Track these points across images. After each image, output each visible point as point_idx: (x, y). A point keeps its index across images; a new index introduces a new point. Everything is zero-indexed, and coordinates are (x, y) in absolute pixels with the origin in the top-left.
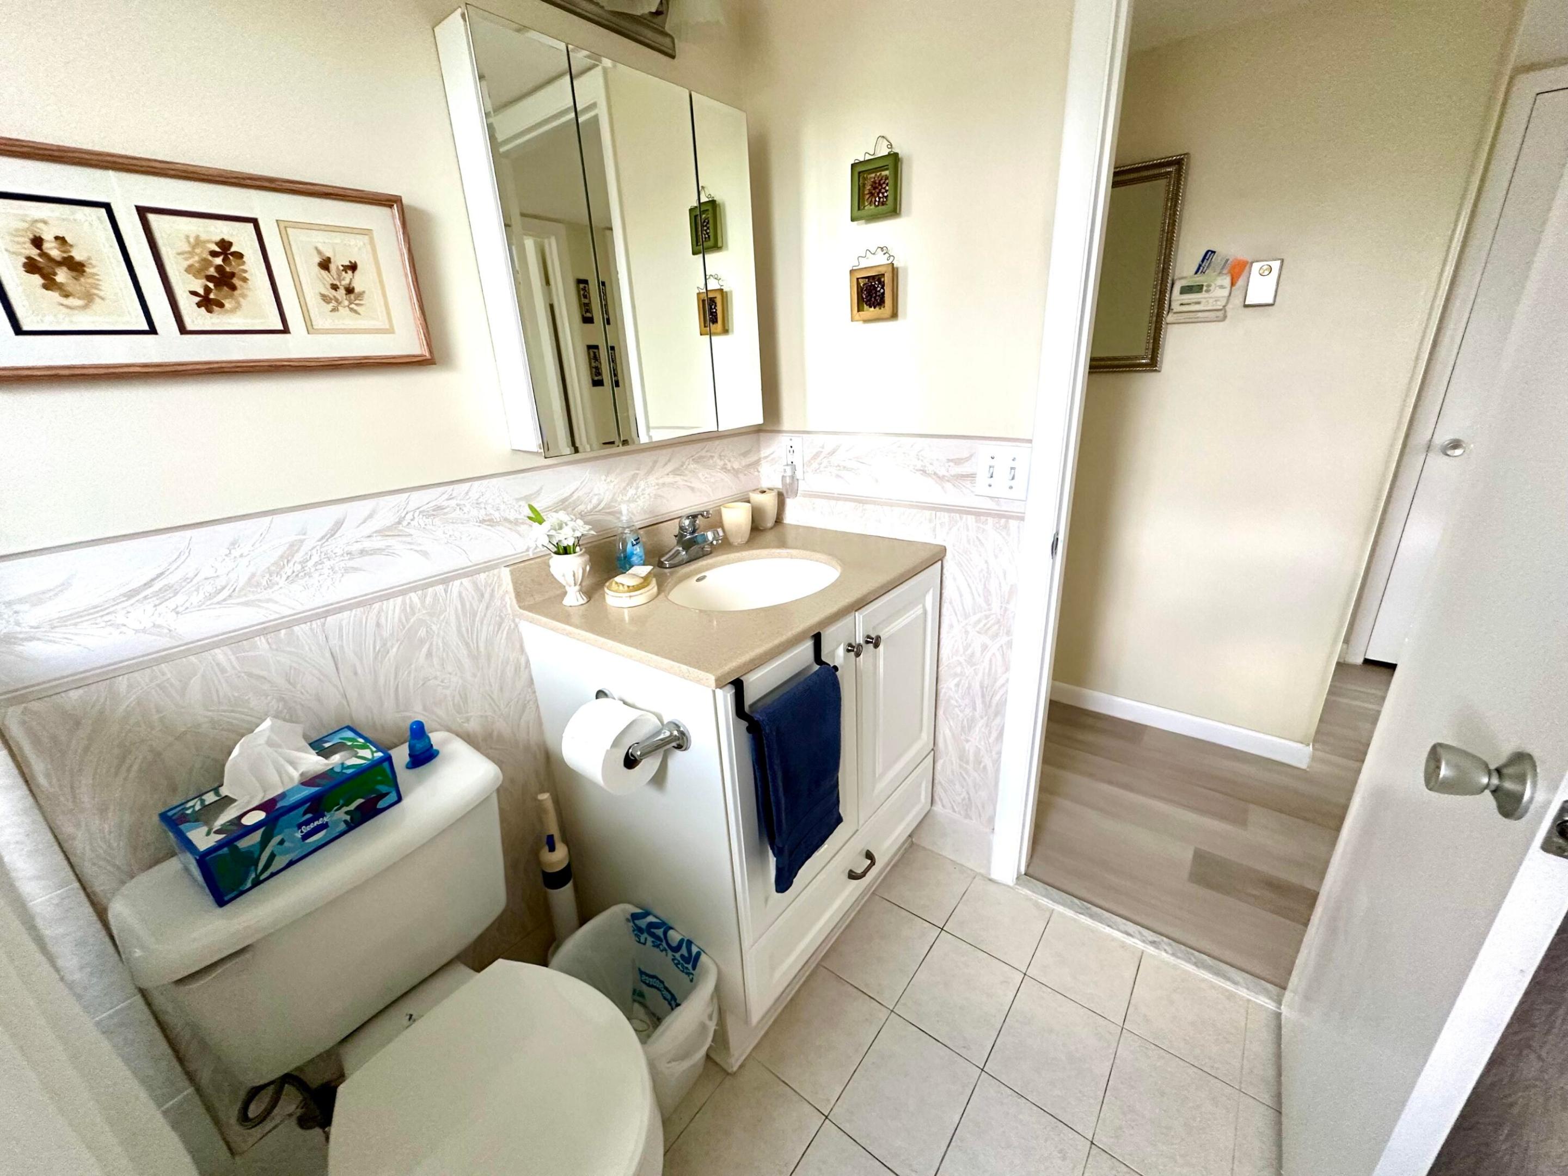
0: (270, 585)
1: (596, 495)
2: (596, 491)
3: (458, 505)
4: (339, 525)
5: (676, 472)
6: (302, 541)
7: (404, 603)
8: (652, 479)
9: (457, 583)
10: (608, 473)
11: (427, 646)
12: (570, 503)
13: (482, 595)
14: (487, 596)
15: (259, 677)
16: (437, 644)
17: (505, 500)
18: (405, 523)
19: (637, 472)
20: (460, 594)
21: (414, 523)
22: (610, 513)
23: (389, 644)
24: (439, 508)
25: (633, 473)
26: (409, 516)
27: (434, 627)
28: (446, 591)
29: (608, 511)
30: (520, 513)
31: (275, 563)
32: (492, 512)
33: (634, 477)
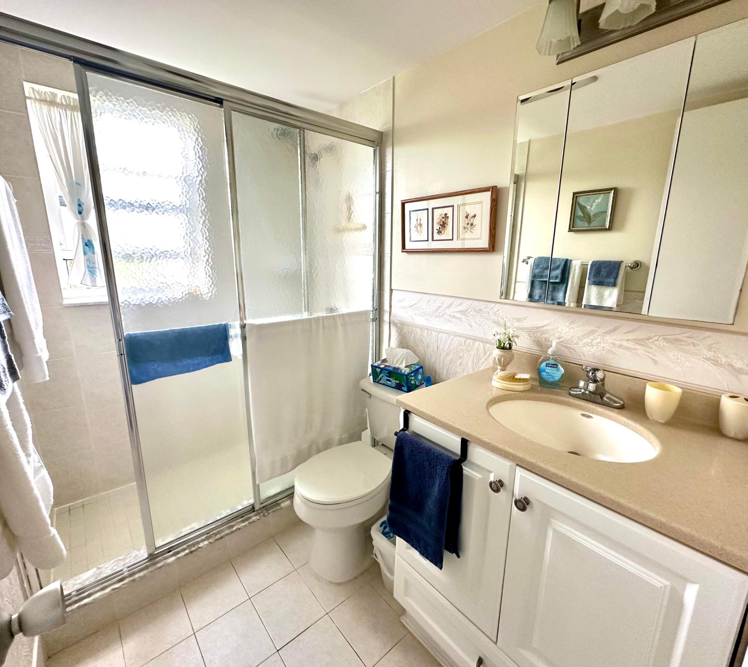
0: (432, 316)
1: (558, 332)
2: (560, 330)
3: (488, 311)
4: (451, 304)
5: (637, 341)
6: (442, 306)
7: (459, 340)
8: (609, 339)
9: (478, 343)
10: (572, 322)
11: (460, 361)
12: (540, 331)
13: (486, 353)
14: (487, 354)
15: (422, 341)
16: (464, 363)
17: (508, 316)
18: (468, 311)
19: (596, 329)
20: (478, 347)
21: (471, 313)
22: (565, 347)
23: (451, 352)
24: (480, 310)
25: (592, 328)
26: (470, 309)
27: (465, 356)
28: (473, 343)
29: (564, 344)
30: (512, 325)
31: (434, 311)
32: (500, 319)
33: (592, 332)
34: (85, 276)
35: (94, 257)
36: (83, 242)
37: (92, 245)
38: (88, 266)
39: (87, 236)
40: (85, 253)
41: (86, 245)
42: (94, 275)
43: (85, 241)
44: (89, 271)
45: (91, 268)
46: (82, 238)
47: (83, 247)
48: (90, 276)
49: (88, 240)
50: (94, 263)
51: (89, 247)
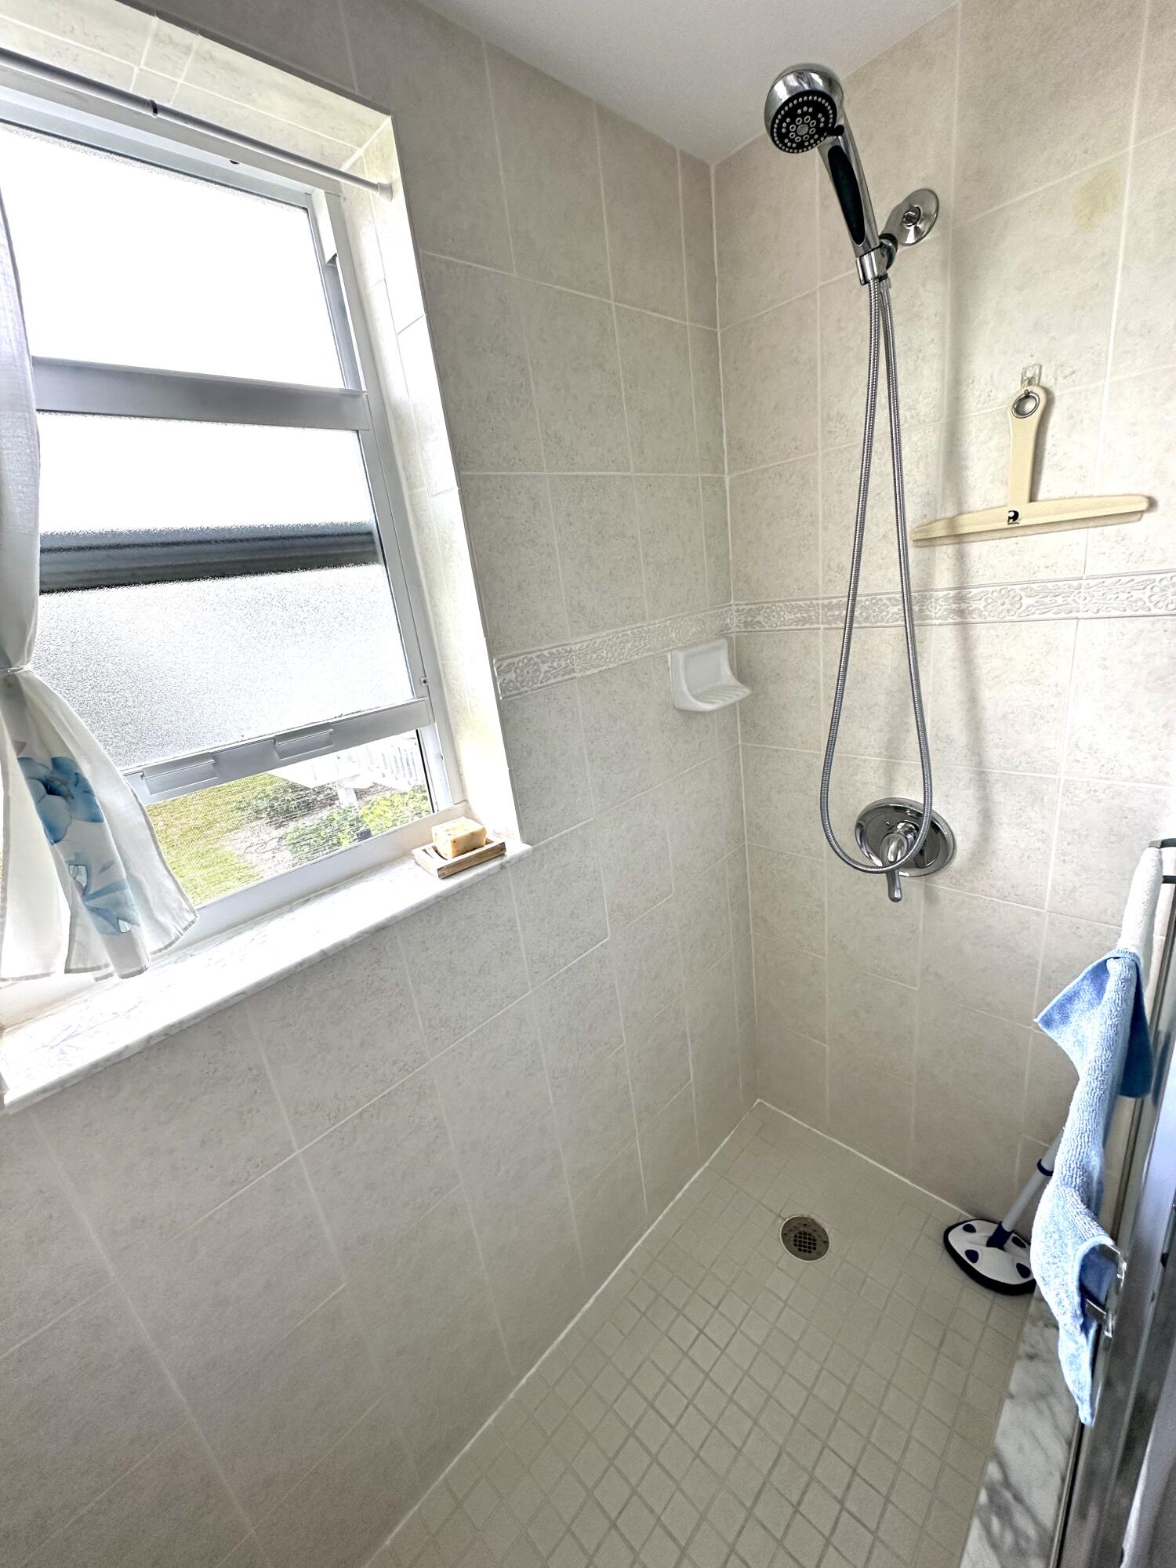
34: (78, 930)
35: (103, 834)
36: (30, 778)
37: (79, 780)
38: (84, 891)
39: (43, 745)
40: (55, 834)
41: (51, 791)
42: (124, 926)
43: (43, 772)
44: (94, 910)
45: (97, 894)
46: (21, 760)
47: (38, 802)
48: (102, 931)
49: (54, 761)
50: (107, 866)
51: (65, 797)
